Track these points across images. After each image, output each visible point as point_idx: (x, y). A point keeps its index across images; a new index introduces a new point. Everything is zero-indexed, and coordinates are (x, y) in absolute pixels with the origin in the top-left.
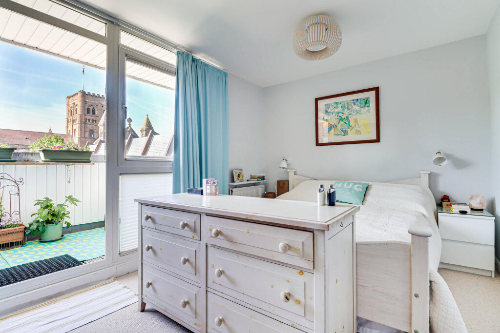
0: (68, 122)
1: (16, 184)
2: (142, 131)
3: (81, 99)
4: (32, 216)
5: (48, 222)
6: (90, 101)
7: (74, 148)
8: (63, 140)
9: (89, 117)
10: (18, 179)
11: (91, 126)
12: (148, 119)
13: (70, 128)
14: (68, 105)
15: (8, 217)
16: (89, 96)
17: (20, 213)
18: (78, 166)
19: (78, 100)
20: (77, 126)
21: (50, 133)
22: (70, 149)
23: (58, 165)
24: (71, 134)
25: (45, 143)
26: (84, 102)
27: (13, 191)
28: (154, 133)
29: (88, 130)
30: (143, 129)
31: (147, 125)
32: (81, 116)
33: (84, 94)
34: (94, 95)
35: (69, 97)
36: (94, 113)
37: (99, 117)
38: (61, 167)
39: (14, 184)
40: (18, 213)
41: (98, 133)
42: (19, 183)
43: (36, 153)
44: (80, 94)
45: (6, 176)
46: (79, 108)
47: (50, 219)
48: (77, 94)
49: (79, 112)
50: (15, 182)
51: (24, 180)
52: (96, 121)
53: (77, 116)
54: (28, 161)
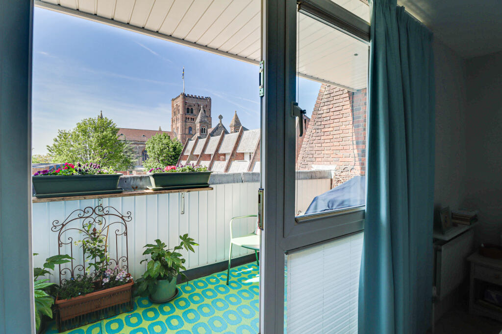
0: (173, 121)
1: (123, 219)
2: (231, 127)
3: (182, 100)
4: (141, 263)
5: (159, 278)
6: (189, 101)
7: (190, 169)
8: (169, 137)
9: (188, 116)
10: (125, 214)
11: (190, 124)
12: (236, 115)
13: (174, 126)
14: (173, 106)
15: (114, 265)
16: (188, 98)
17: (127, 259)
18: (194, 193)
19: (180, 102)
20: (179, 125)
21: (160, 131)
22: (185, 170)
23: (171, 194)
24: (175, 131)
25: (156, 140)
26: (185, 103)
27: (120, 230)
28: (244, 129)
29: (188, 127)
30: (232, 124)
31: (236, 122)
32: (182, 115)
33: (185, 96)
34: (192, 97)
35: (173, 100)
36: (192, 112)
37: (196, 116)
38: (175, 196)
39: (121, 220)
40: (125, 259)
41: (195, 129)
42: (126, 219)
43: (146, 177)
44: (181, 97)
45: (112, 211)
46: (181, 108)
47: (162, 274)
48: (179, 96)
49: (181, 112)
50: (122, 218)
51: (133, 213)
52: (193, 119)
53: (179, 116)
54: (137, 187)
